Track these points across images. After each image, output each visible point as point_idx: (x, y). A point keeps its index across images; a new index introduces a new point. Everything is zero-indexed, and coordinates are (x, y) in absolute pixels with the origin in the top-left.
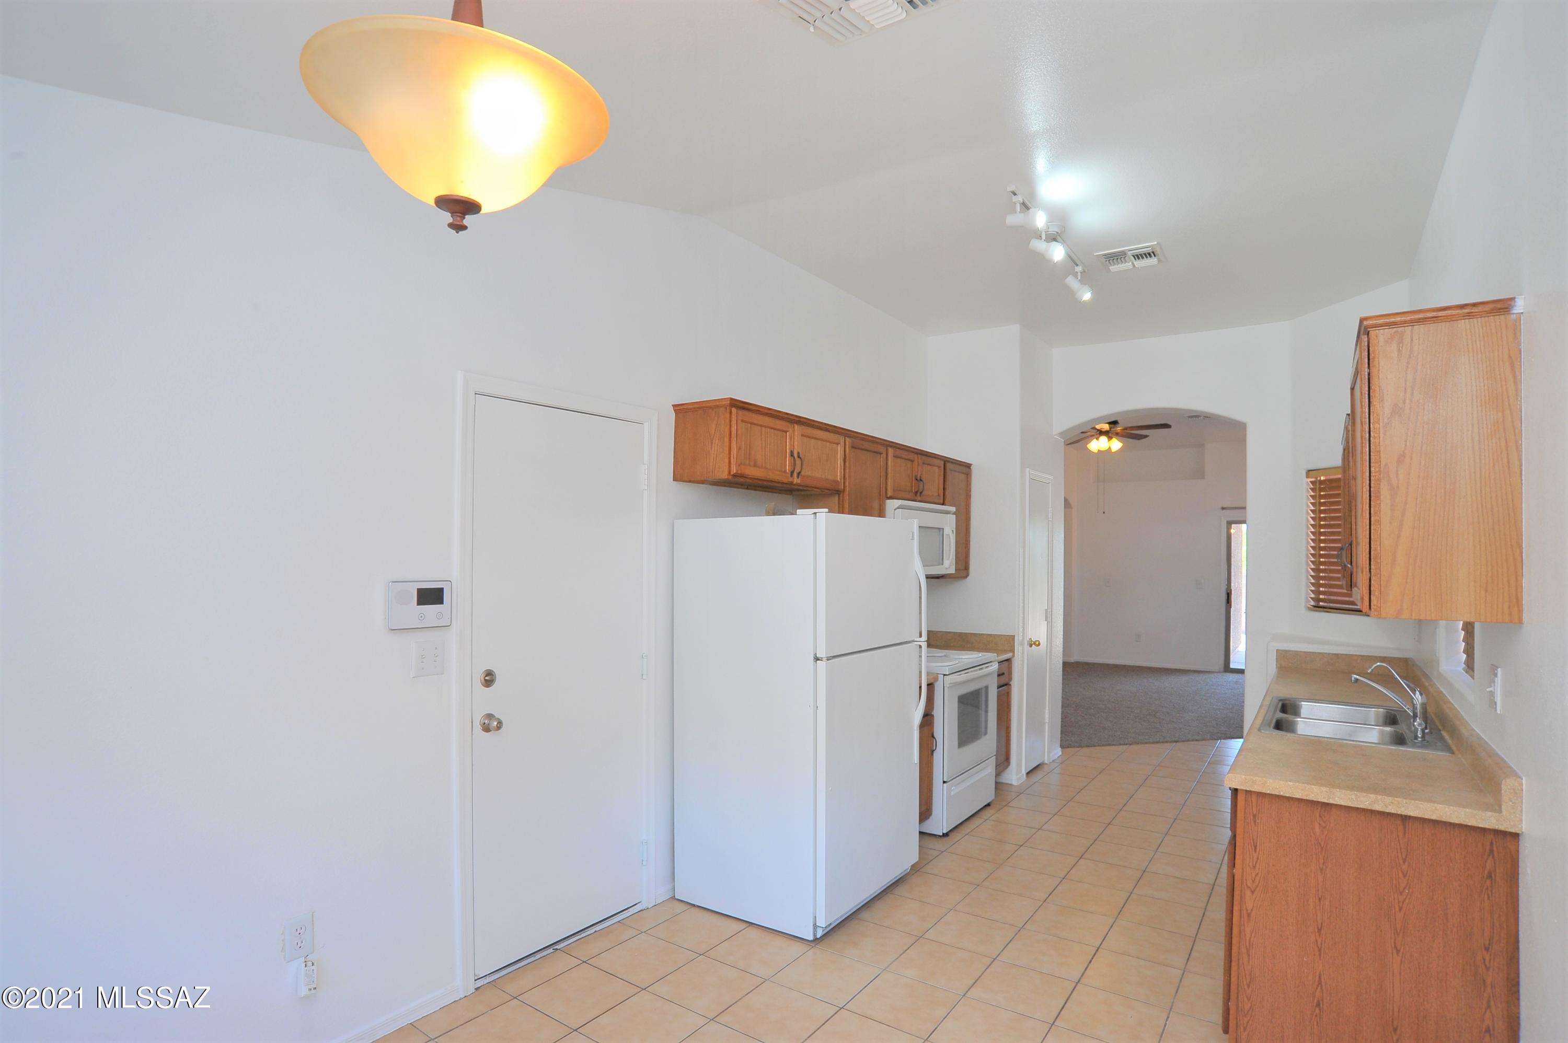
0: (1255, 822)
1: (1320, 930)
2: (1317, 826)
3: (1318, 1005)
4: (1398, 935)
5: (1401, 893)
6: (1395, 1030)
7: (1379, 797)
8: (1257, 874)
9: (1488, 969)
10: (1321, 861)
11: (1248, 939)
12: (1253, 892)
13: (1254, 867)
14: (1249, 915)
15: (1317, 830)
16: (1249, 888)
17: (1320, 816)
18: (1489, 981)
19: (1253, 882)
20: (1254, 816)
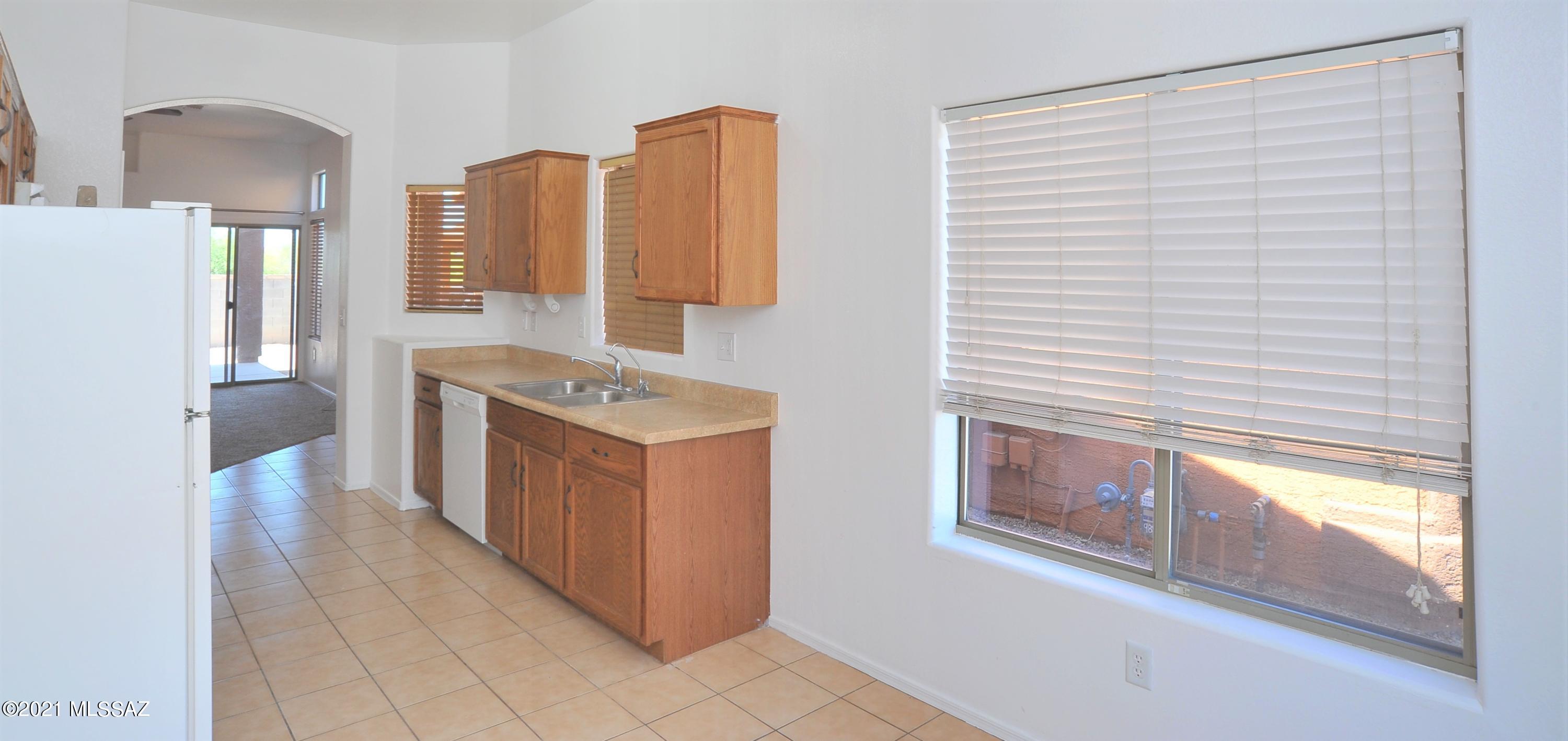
0: (656, 466)
1: (691, 529)
2: (689, 455)
3: (692, 581)
4: (726, 510)
5: (727, 485)
6: (725, 573)
7: (724, 424)
8: (658, 506)
9: (759, 511)
10: (692, 479)
11: (654, 556)
12: (656, 520)
13: (657, 500)
14: (655, 538)
15: (689, 460)
16: (654, 517)
17: (691, 449)
18: (760, 519)
19: (656, 512)
20: (656, 462)
